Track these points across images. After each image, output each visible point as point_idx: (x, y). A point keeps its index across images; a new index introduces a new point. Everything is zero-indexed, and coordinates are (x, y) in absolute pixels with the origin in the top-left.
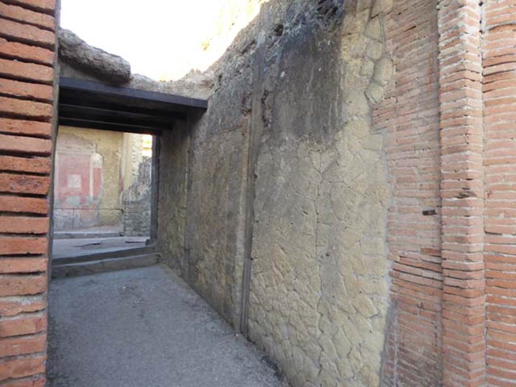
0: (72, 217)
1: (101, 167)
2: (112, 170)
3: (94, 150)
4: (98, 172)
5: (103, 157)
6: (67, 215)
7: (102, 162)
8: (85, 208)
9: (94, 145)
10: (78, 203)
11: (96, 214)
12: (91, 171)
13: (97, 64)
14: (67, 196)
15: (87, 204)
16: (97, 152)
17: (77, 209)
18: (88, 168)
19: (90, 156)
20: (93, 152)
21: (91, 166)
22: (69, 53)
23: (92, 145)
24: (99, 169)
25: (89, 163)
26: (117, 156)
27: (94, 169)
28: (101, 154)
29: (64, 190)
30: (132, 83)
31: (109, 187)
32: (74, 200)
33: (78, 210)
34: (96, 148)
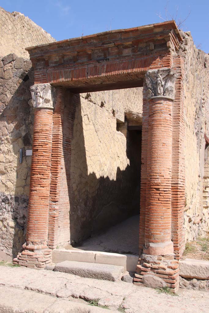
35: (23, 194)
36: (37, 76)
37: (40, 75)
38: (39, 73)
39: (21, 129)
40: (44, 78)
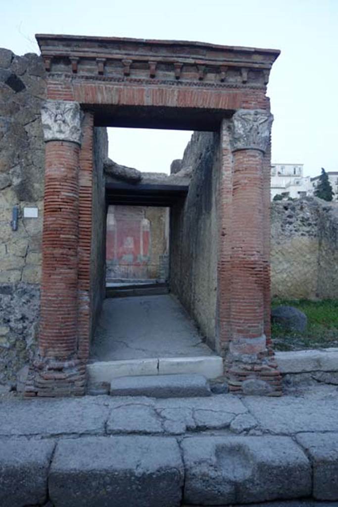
0: (126, 271)
1: (148, 230)
2: (158, 233)
3: (143, 216)
4: (146, 234)
5: (151, 222)
6: (124, 269)
7: (149, 225)
8: (138, 265)
9: (143, 213)
10: (132, 261)
11: (146, 270)
12: (141, 233)
13: (123, 174)
14: (124, 255)
15: (138, 261)
16: (145, 218)
17: (131, 265)
18: (139, 231)
19: (140, 221)
20: (142, 218)
21: (142, 230)
22: (109, 171)
23: (142, 212)
24: (147, 232)
25: (139, 227)
26: (162, 220)
27: (144, 232)
28: (149, 219)
29: (121, 250)
30: (142, 181)
31: (155, 247)
32: (128, 258)
33: (132, 267)
34: (145, 214)
35: (21, 280)
36: (53, 86)
37: (60, 86)
38: (57, 82)
39: (10, 172)
40: (66, 91)
